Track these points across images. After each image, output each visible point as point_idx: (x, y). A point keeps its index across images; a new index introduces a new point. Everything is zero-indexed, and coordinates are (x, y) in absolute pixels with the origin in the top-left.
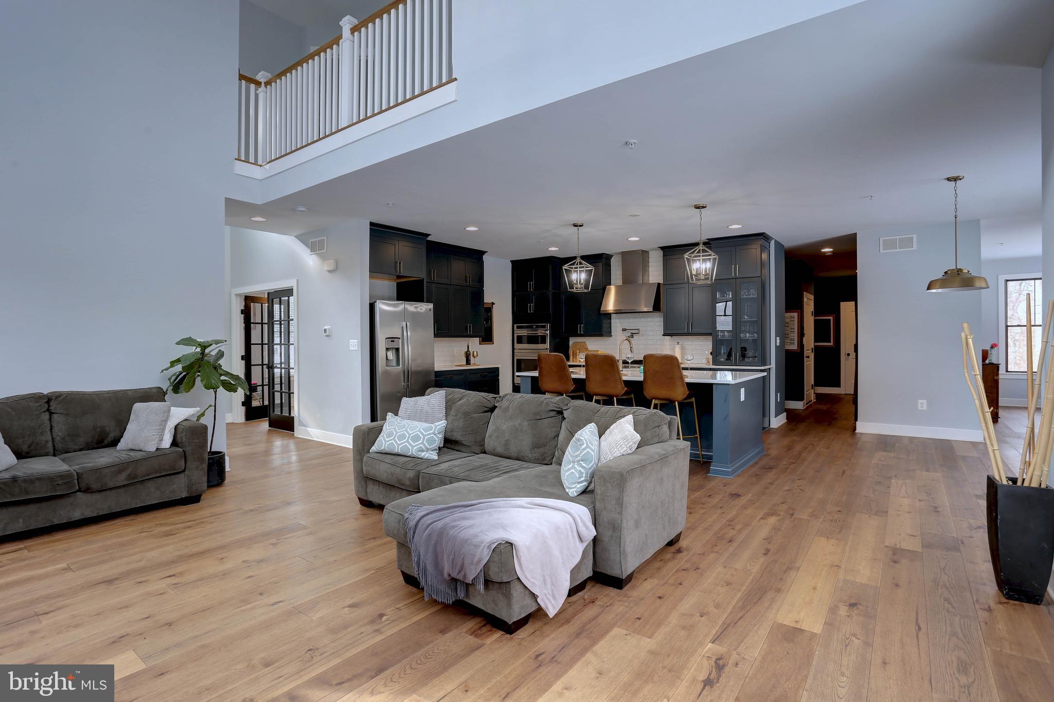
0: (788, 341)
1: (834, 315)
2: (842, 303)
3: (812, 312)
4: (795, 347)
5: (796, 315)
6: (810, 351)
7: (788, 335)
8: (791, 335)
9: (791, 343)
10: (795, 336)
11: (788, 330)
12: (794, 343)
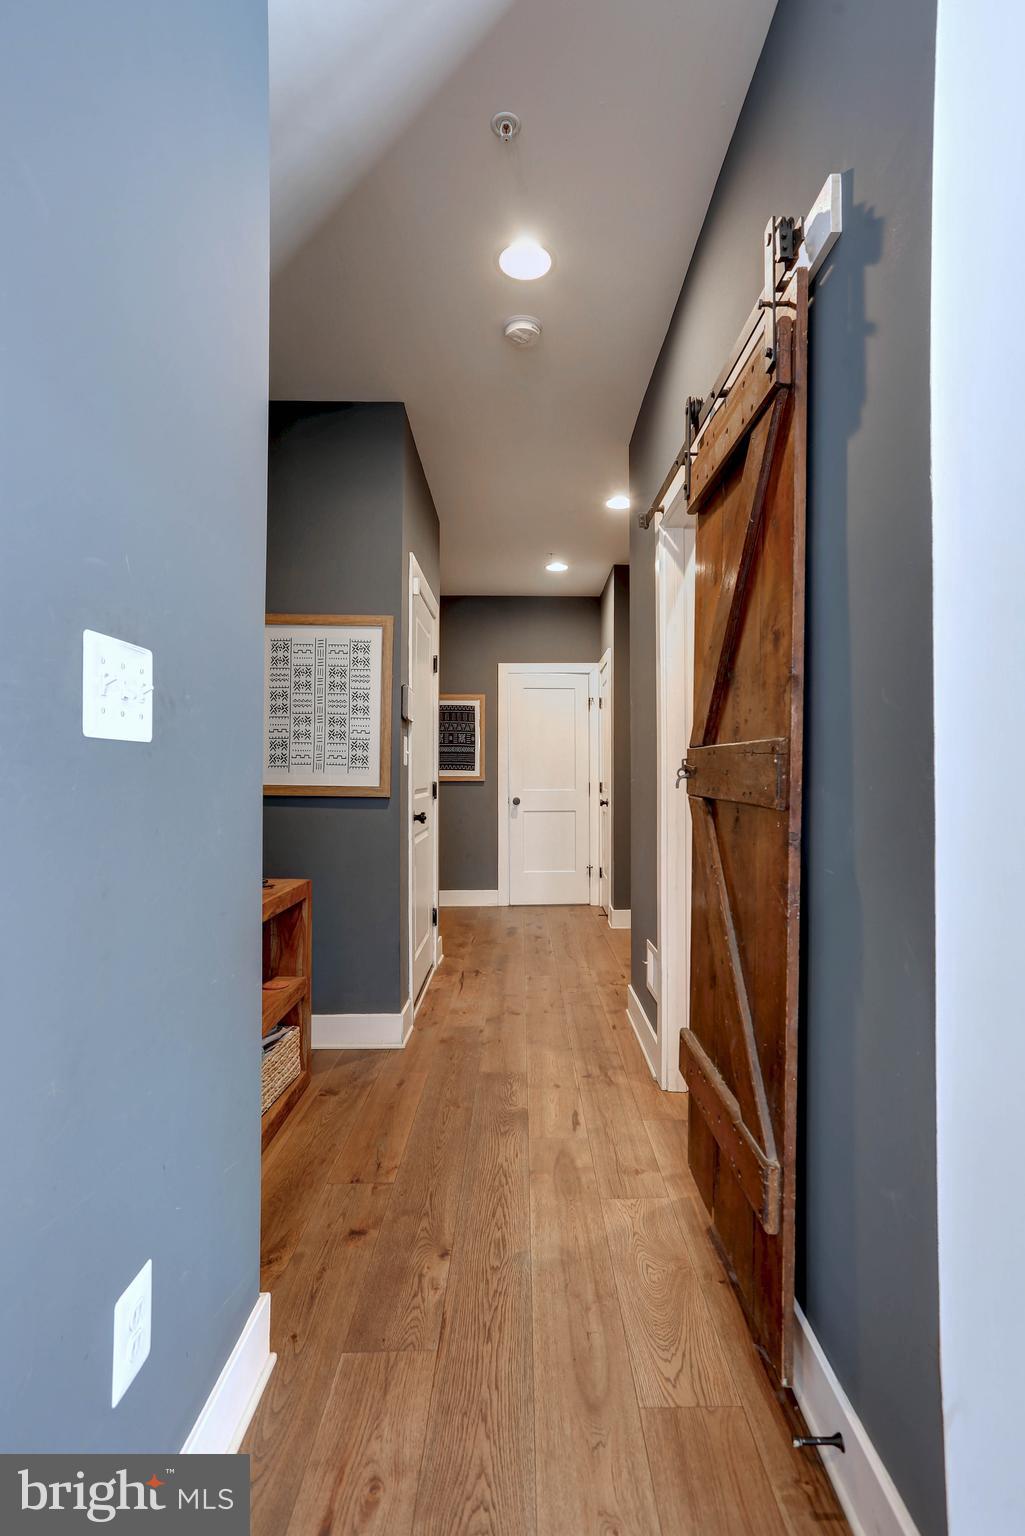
0: (344, 749)
1: (484, 696)
2: (500, 664)
3: (435, 660)
4: (368, 778)
5: (373, 636)
6: (428, 793)
7: (342, 722)
8: (356, 723)
9: (354, 759)
10: (371, 726)
11: (339, 704)
12: (365, 760)
